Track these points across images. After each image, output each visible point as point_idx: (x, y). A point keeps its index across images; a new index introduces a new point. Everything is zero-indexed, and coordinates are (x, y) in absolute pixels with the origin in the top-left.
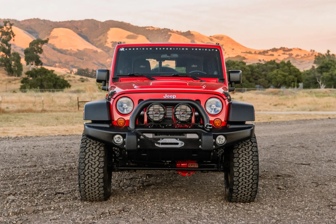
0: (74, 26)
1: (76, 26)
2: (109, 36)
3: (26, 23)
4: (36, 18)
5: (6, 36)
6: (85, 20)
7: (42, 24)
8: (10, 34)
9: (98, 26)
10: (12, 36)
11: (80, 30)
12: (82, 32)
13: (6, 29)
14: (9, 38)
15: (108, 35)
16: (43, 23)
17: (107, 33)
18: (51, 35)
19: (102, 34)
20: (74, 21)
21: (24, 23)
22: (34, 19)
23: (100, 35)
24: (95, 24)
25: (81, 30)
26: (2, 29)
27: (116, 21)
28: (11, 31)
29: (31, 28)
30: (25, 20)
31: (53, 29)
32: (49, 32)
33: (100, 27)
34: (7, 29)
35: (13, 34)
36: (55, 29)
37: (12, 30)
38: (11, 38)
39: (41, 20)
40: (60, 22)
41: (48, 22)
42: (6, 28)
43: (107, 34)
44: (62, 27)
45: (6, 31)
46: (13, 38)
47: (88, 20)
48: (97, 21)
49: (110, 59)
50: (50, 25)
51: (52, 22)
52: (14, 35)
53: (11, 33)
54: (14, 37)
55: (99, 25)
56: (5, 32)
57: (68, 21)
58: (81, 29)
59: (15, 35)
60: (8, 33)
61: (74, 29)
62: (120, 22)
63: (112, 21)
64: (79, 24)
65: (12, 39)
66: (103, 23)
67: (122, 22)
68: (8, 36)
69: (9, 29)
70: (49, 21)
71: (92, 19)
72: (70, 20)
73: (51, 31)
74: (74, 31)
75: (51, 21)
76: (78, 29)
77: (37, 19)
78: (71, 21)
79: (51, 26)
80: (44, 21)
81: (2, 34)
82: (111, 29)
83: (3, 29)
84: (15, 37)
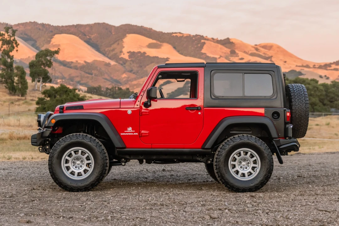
0: (81, 32)
1: (83, 31)
2: (125, 45)
3: (20, 27)
4: (32, 21)
5: (7, 46)
6: (95, 24)
7: (40, 29)
8: (13, 43)
9: (111, 32)
10: (15, 45)
11: (88, 37)
12: (90, 39)
13: (8, 37)
14: (11, 48)
15: (123, 44)
16: (41, 27)
17: (122, 40)
18: (51, 43)
19: (116, 42)
20: (81, 25)
22: (30, 22)
23: (113, 43)
24: (107, 29)
25: (89, 36)
26: (3, 36)
27: (134, 26)
28: (14, 40)
29: (26, 35)
30: (19, 24)
31: (54, 35)
32: (49, 39)
33: (113, 33)
34: (9, 37)
35: (16, 43)
36: (56, 36)
37: (15, 38)
38: (14, 48)
39: (39, 24)
40: (62, 26)
41: (47, 26)
42: (8, 35)
43: (123, 42)
44: (66, 33)
45: (8, 39)
46: (16, 48)
47: (99, 24)
48: (110, 25)
49: (126, 74)
50: (51, 30)
51: (53, 26)
52: (17, 44)
53: (13, 42)
54: (17, 46)
55: (113, 31)
56: (7, 40)
57: (73, 25)
58: (90, 35)
59: (19, 45)
60: (10, 42)
61: (80, 35)
62: (139, 27)
63: (129, 25)
64: (87, 29)
65: (15, 50)
66: (118, 27)
67: (142, 26)
68: (10, 45)
69: (11, 37)
70: (49, 25)
71: (104, 23)
72: (75, 24)
73: (52, 38)
74: (80, 38)
75: (51, 25)
76: (85, 35)
77: (34, 22)
78: (77, 25)
79: (52, 32)
80: (43, 25)
81: (2, 43)
82: (127, 35)
83: (4, 37)
84: (18, 46)
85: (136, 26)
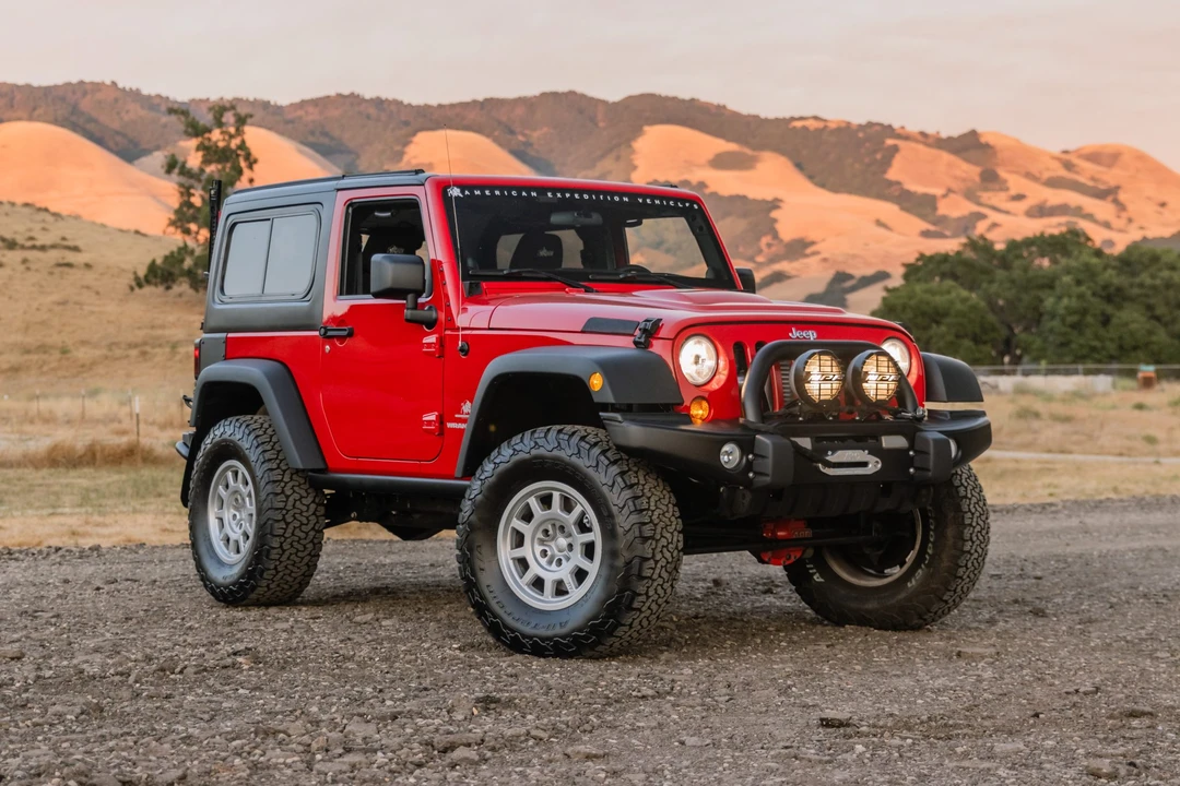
0: (500, 123)
1: (504, 119)
2: (638, 161)
3: (307, 112)
4: (346, 92)
5: (220, 167)
6: (544, 95)
7: (368, 117)
8: (238, 156)
9: (593, 120)
10: (243, 164)
11: (521, 138)
12: (528, 144)
13: (221, 137)
14: (233, 173)
15: (633, 157)
16: (372, 111)
17: (630, 146)
18: (406, 158)
19: (610, 150)
20: (498, 100)
21: (300, 113)
22: (340, 96)
23: (603, 156)
24: (581, 112)
25: (524, 135)
26: (207, 135)
27: (667, 99)
28: (242, 146)
30: (303, 104)
31: (414, 134)
32: (398, 148)
33: (601, 124)
34: (227, 137)
35: (248, 156)
36: (421, 137)
37: (243, 142)
38: (240, 172)
39: (367, 101)
40: (440, 106)
41: (393, 108)
42: (222, 133)
43: (633, 152)
44: (451, 128)
45: (221, 144)
46: (247, 174)
47: (555, 95)
48: (592, 99)
49: (642, 255)
50: (403, 119)
51: (410, 105)
52: (252, 159)
53: (239, 152)
54: (250, 167)
55: (600, 116)
56: (217, 147)
57: (475, 102)
58: (527, 132)
59: (255, 161)
60: (228, 153)
61: (496, 133)
62: (683, 101)
63: (652, 96)
64: (520, 111)
65: (245, 179)
66: (615, 104)
67: (693, 100)
68: (229, 165)
69: (231, 137)
70: (398, 103)
71: (572, 93)
72: (480, 98)
73: (407, 143)
74: (496, 140)
75: (406, 102)
76: (512, 132)
77: (352, 94)
78: (486, 100)
79: (406, 123)
80: (379, 103)
81: (204, 156)
82: (646, 128)
83: (209, 139)
84: (255, 167)
85: (674, 99)
